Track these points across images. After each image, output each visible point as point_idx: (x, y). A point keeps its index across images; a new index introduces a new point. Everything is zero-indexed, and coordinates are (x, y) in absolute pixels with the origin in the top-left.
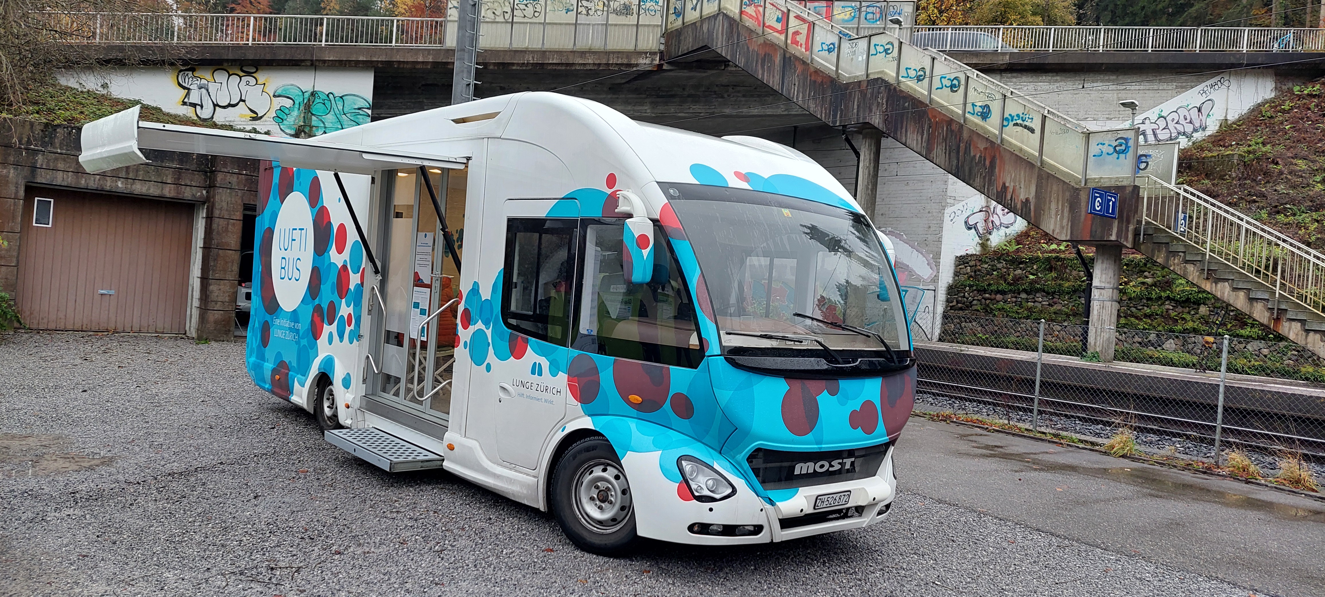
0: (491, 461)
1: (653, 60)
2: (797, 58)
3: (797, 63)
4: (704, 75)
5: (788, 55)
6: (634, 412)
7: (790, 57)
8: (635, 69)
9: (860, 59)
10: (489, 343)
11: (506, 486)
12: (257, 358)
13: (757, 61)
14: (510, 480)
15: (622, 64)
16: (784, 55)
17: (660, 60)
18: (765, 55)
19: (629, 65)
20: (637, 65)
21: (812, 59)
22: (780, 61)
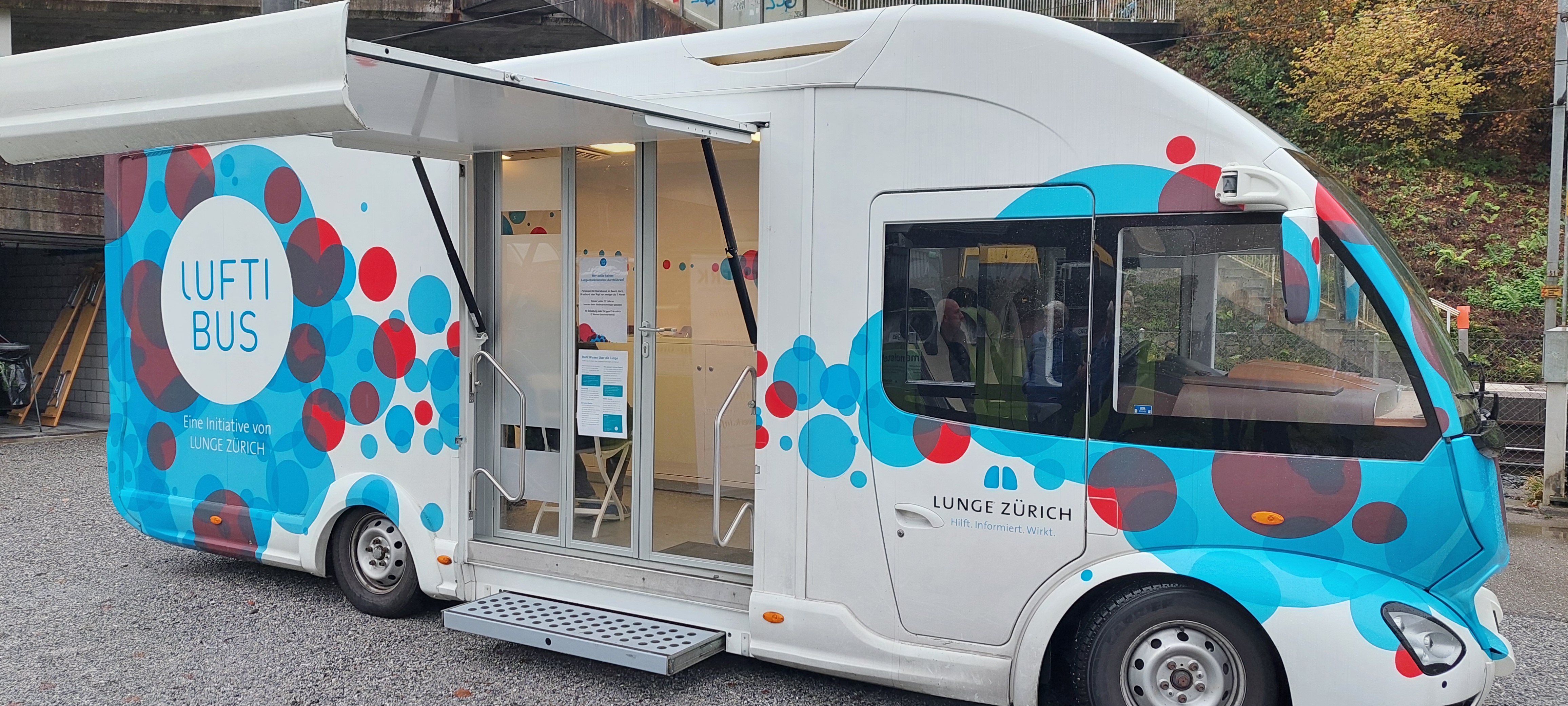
0: (880, 635)
1: (444, 8)
2: (662, 10)
3: (664, 18)
4: (512, 30)
5: (649, 7)
6: (1259, 539)
7: (653, 9)
8: (420, 19)
9: (752, 13)
10: (854, 440)
11: (932, 676)
12: (141, 486)
13: (604, 13)
14: (943, 666)
15: (401, 13)
16: (644, 6)
17: (454, 8)
18: (615, 5)
19: (412, 14)
20: (423, 14)
21: (684, 12)
22: (638, 13)
